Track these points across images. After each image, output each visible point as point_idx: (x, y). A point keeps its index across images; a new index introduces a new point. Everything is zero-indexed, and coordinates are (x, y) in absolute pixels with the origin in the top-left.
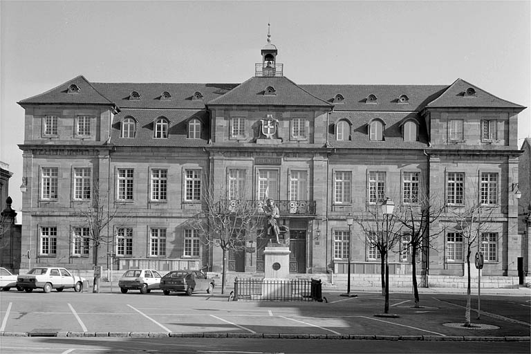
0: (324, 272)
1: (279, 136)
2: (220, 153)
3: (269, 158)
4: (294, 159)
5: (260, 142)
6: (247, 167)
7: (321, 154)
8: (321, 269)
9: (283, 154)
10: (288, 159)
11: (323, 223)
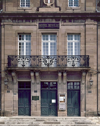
0: (95, 116)
1: (58, 6)
2: (9, 20)
3: (50, 23)
4: (70, 24)
5: (42, 10)
6: (32, 31)
7: (92, 19)
8: (93, 112)
9: (61, 20)
10: (65, 24)
11: (94, 76)
